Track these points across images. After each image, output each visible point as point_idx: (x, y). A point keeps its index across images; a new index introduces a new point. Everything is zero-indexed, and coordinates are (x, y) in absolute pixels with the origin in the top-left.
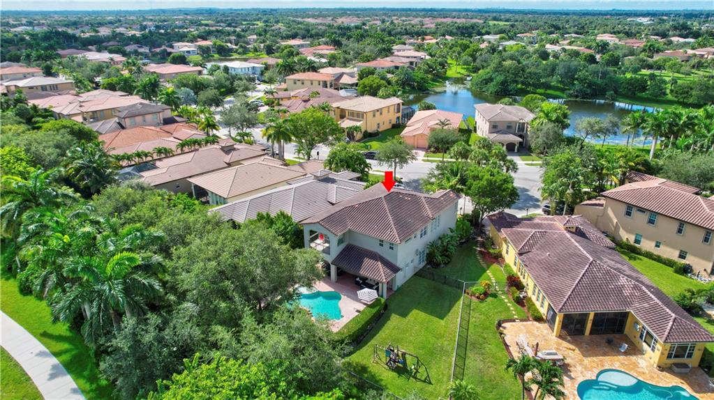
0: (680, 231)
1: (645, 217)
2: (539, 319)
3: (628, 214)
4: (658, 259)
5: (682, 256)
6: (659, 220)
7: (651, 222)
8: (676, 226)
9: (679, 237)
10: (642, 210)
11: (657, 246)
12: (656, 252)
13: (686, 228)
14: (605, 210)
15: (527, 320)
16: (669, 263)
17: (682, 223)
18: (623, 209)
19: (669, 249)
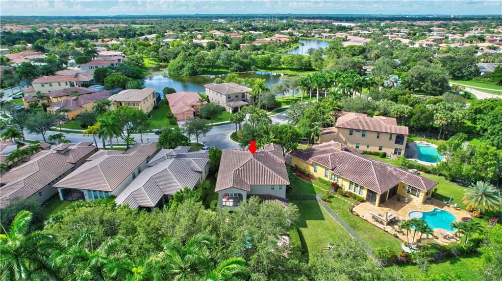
0: (378, 137)
1: (361, 134)
2: (363, 201)
3: (351, 134)
4: (371, 153)
5: (380, 149)
6: (367, 134)
7: (363, 135)
8: (376, 135)
9: (378, 141)
10: (358, 131)
11: (368, 147)
12: (368, 150)
13: (381, 135)
14: (338, 134)
15: (358, 204)
16: (376, 154)
17: (379, 133)
18: (348, 132)
19: (374, 147)
